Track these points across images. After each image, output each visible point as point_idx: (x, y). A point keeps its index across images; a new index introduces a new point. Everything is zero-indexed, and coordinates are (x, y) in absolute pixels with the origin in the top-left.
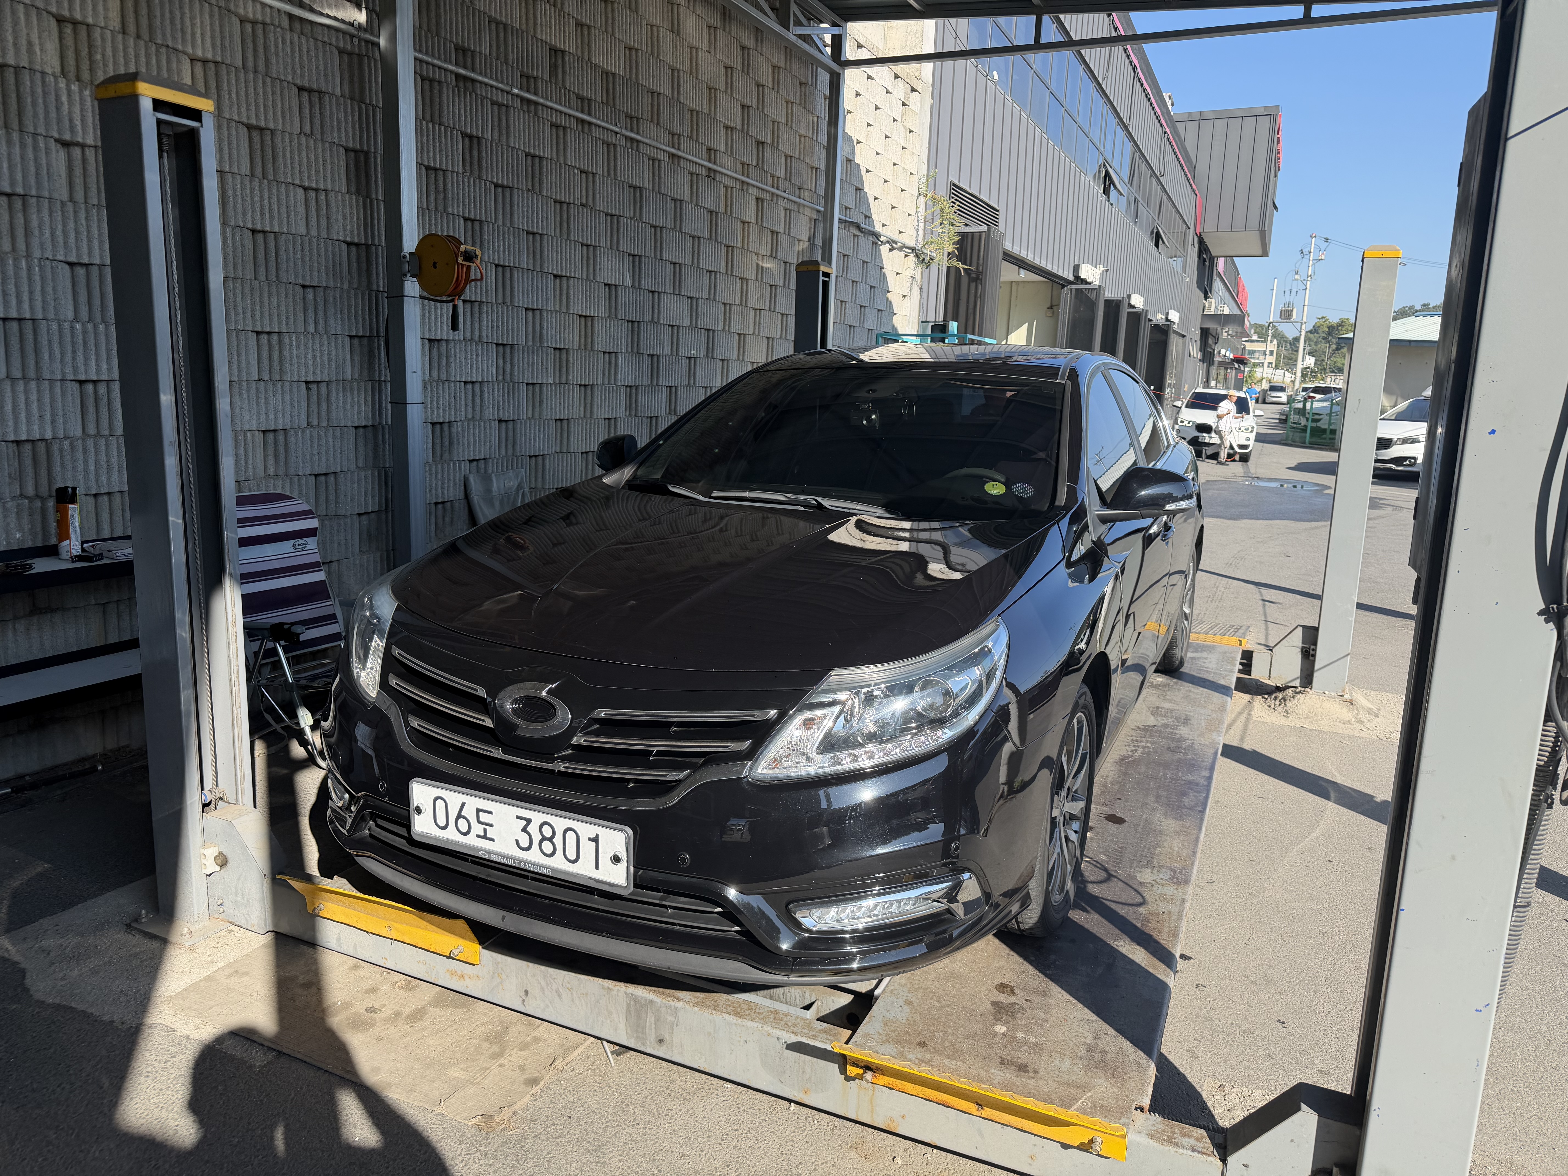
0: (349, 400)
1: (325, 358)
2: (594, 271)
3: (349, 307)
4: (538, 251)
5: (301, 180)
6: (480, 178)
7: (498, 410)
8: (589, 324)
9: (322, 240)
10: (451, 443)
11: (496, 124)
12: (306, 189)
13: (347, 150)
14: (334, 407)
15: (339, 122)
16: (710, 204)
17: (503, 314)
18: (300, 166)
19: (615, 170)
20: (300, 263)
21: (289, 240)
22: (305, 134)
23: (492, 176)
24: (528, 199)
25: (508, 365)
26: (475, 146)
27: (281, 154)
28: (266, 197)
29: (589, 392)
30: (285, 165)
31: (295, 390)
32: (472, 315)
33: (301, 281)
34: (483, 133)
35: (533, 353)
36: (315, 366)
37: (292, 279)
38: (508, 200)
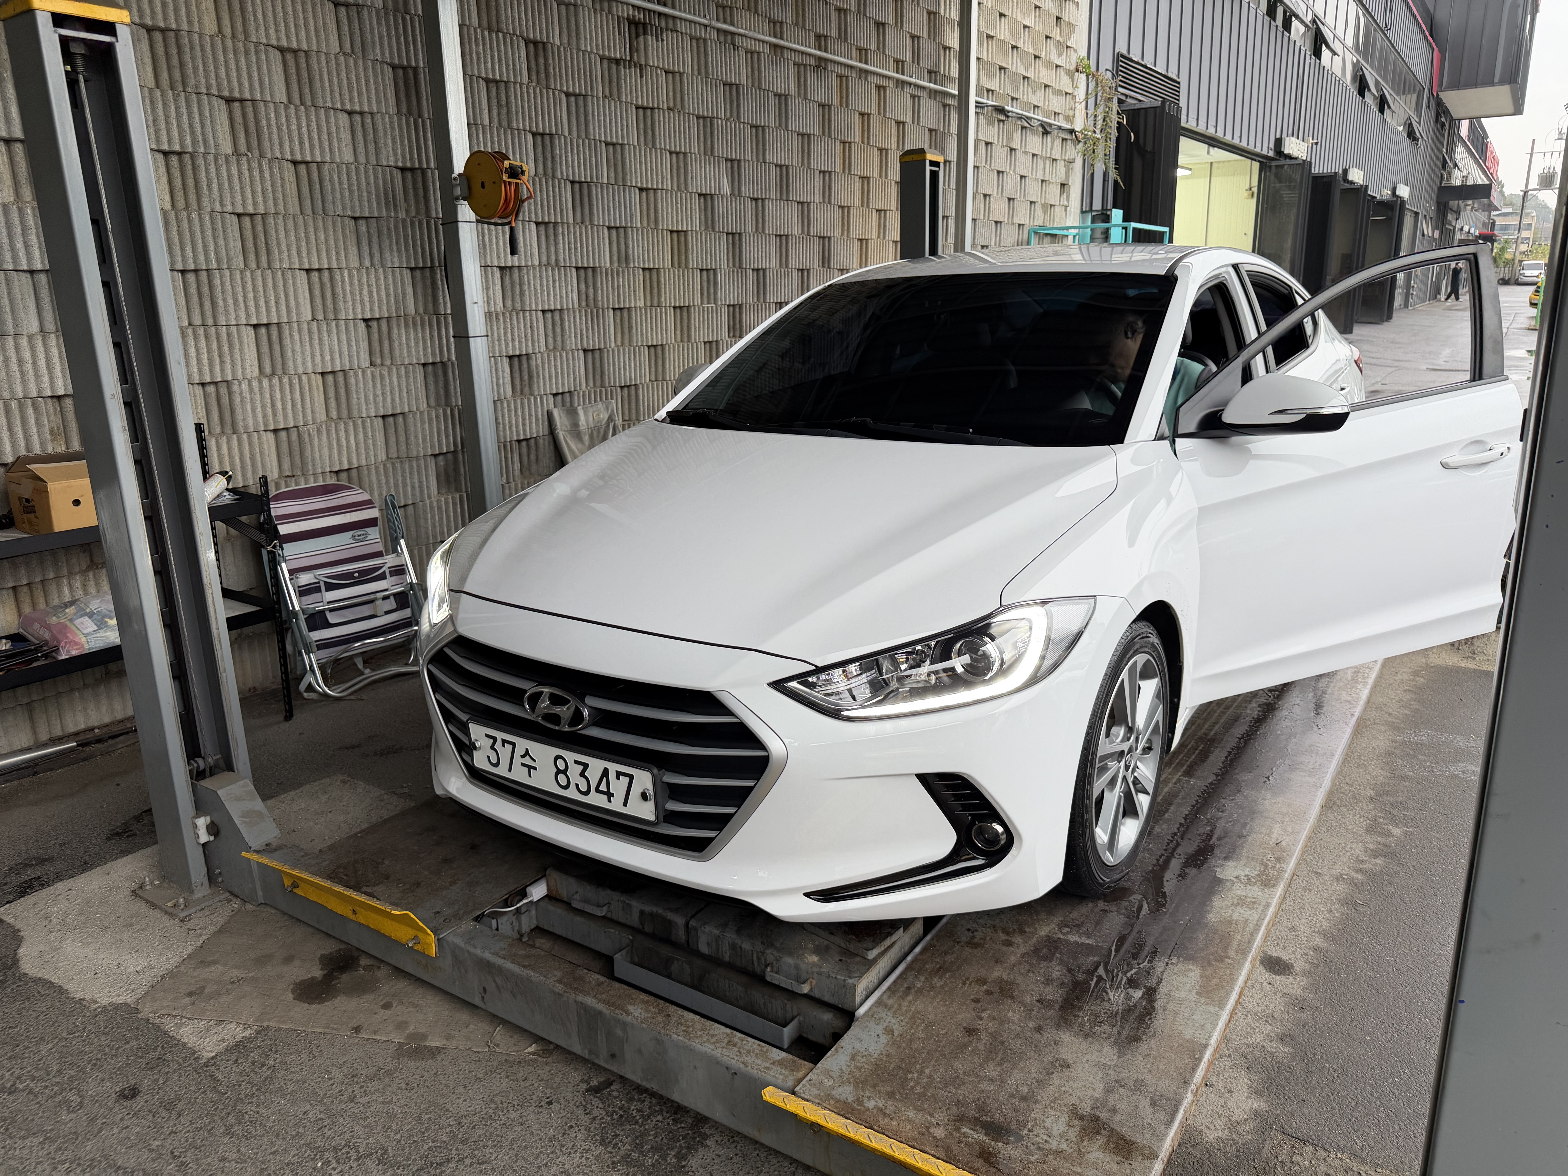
0: (412, 337)
1: (383, 293)
2: (686, 180)
3: (406, 237)
4: (620, 163)
5: (343, 103)
6: (548, 88)
7: (582, 339)
8: (682, 239)
9: (371, 168)
10: (530, 377)
11: (565, 26)
12: (350, 113)
13: (394, 67)
14: (396, 344)
15: (381, 38)
16: (821, 97)
17: (581, 234)
18: (340, 88)
19: (706, 67)
20: (347, 194)
21: (333, 170)
22: (344, 54)
23: (561, 84)
24: (604, 107)
25: (591, 291)
26: (541, 53)
27: (317, 77)
28: (304, 124)
29: (685, 314)
30: (323, 87)
31: (352, 328)
32: (547, 237)
33: (349, 213)
34: (548, 37)
35: (618, 274)
36: (371, 302)
37: (340, 212)
38: (582, 110)
